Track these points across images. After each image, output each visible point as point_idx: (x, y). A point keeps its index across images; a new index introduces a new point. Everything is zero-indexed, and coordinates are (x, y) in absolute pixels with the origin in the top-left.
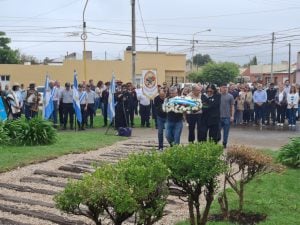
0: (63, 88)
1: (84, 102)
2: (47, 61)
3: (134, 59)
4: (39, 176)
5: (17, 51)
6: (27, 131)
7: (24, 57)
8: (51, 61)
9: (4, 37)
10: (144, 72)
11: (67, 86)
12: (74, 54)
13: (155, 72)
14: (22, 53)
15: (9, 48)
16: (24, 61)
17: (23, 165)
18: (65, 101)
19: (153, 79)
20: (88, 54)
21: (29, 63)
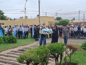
0: (19, 27)
1: (25, 31)
2: (15, 19)
3: (39, 19)
4: (12, 52)
5: (6, 16)
6: (9, 39)
7: (8, 18)
8: (16, 19)
9: (2, 12)
10: (42, 22)
11: (20, 26)
12: (22, 17)
13: (45, 22)
14: (7, 17)
15: (4, 16)
16: (8, 19)
17: (8, 49)
18: (20, 31)
19: (45, 24)
20: (26, 17)
21: (10, 20)
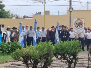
2: (25, 17)
3: (71, 14)
5: (8, 12)
6: (10, 49)
7: (12, 15)
8: (27, 17)
9: (2, 4)
10: (75, 20)
12: (40, 13)
13: (83, 20)
14: (11, 13)
15: (4, 10)
17: (6, 62)
21: (15, 18)
